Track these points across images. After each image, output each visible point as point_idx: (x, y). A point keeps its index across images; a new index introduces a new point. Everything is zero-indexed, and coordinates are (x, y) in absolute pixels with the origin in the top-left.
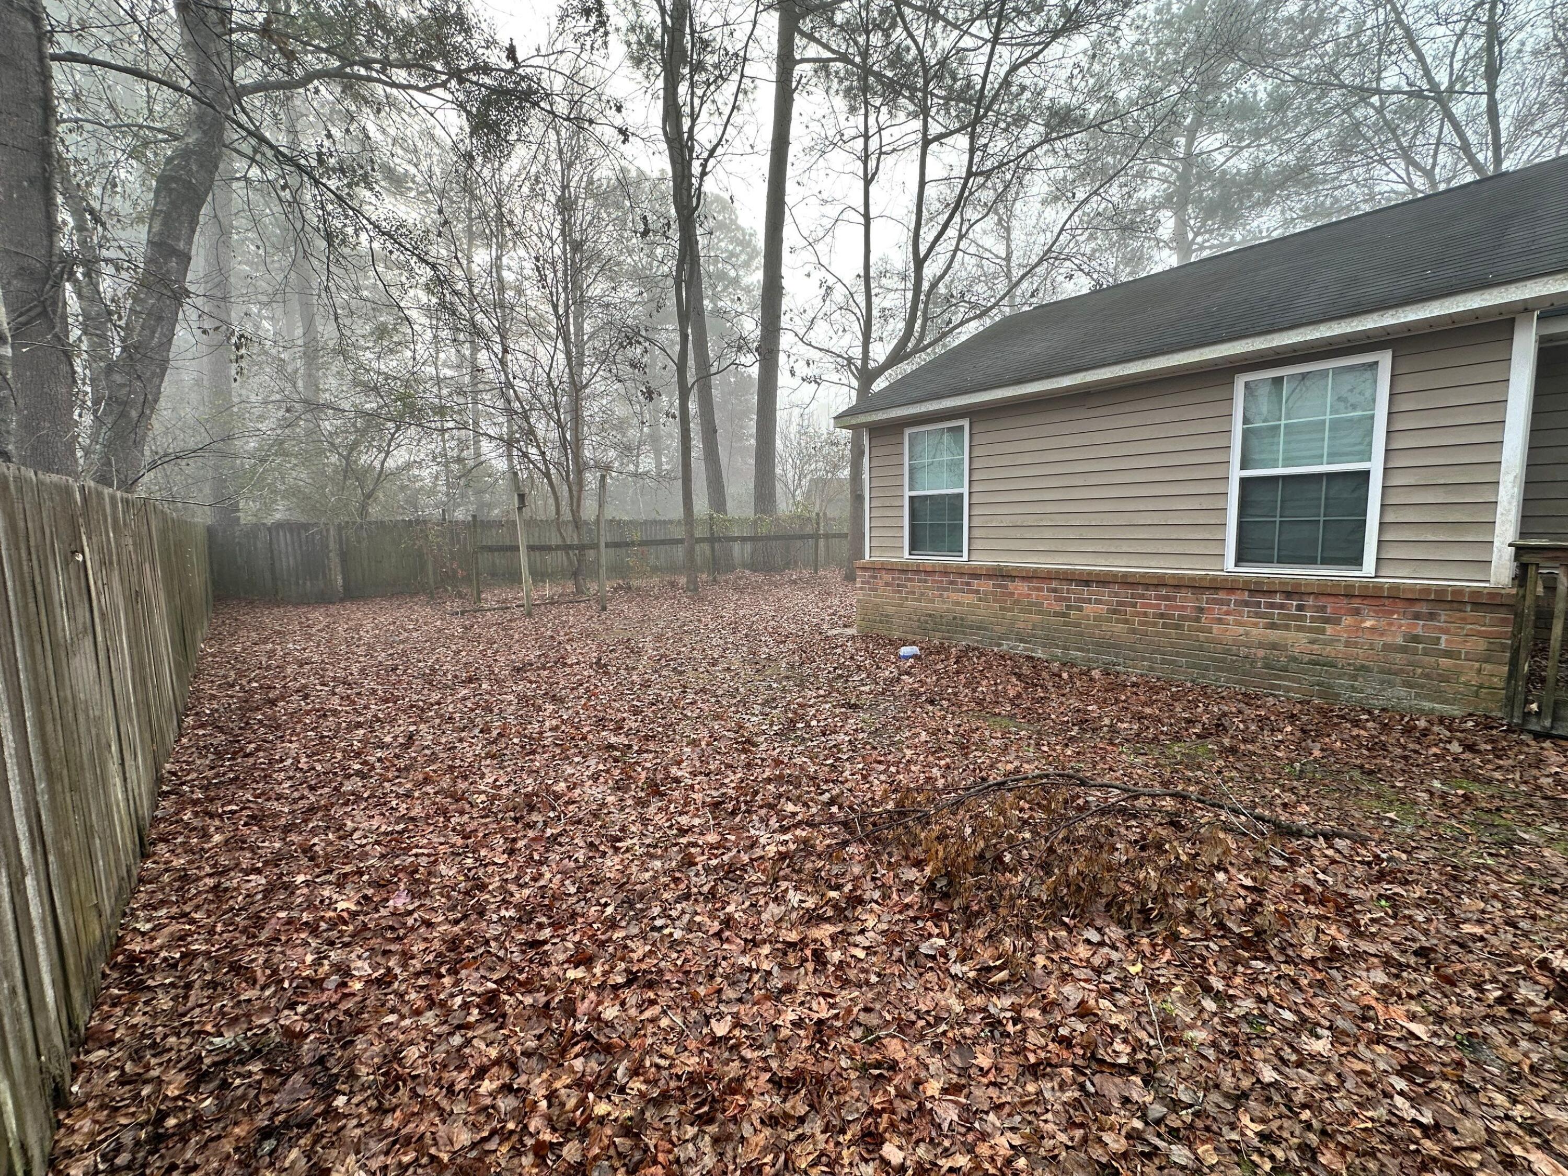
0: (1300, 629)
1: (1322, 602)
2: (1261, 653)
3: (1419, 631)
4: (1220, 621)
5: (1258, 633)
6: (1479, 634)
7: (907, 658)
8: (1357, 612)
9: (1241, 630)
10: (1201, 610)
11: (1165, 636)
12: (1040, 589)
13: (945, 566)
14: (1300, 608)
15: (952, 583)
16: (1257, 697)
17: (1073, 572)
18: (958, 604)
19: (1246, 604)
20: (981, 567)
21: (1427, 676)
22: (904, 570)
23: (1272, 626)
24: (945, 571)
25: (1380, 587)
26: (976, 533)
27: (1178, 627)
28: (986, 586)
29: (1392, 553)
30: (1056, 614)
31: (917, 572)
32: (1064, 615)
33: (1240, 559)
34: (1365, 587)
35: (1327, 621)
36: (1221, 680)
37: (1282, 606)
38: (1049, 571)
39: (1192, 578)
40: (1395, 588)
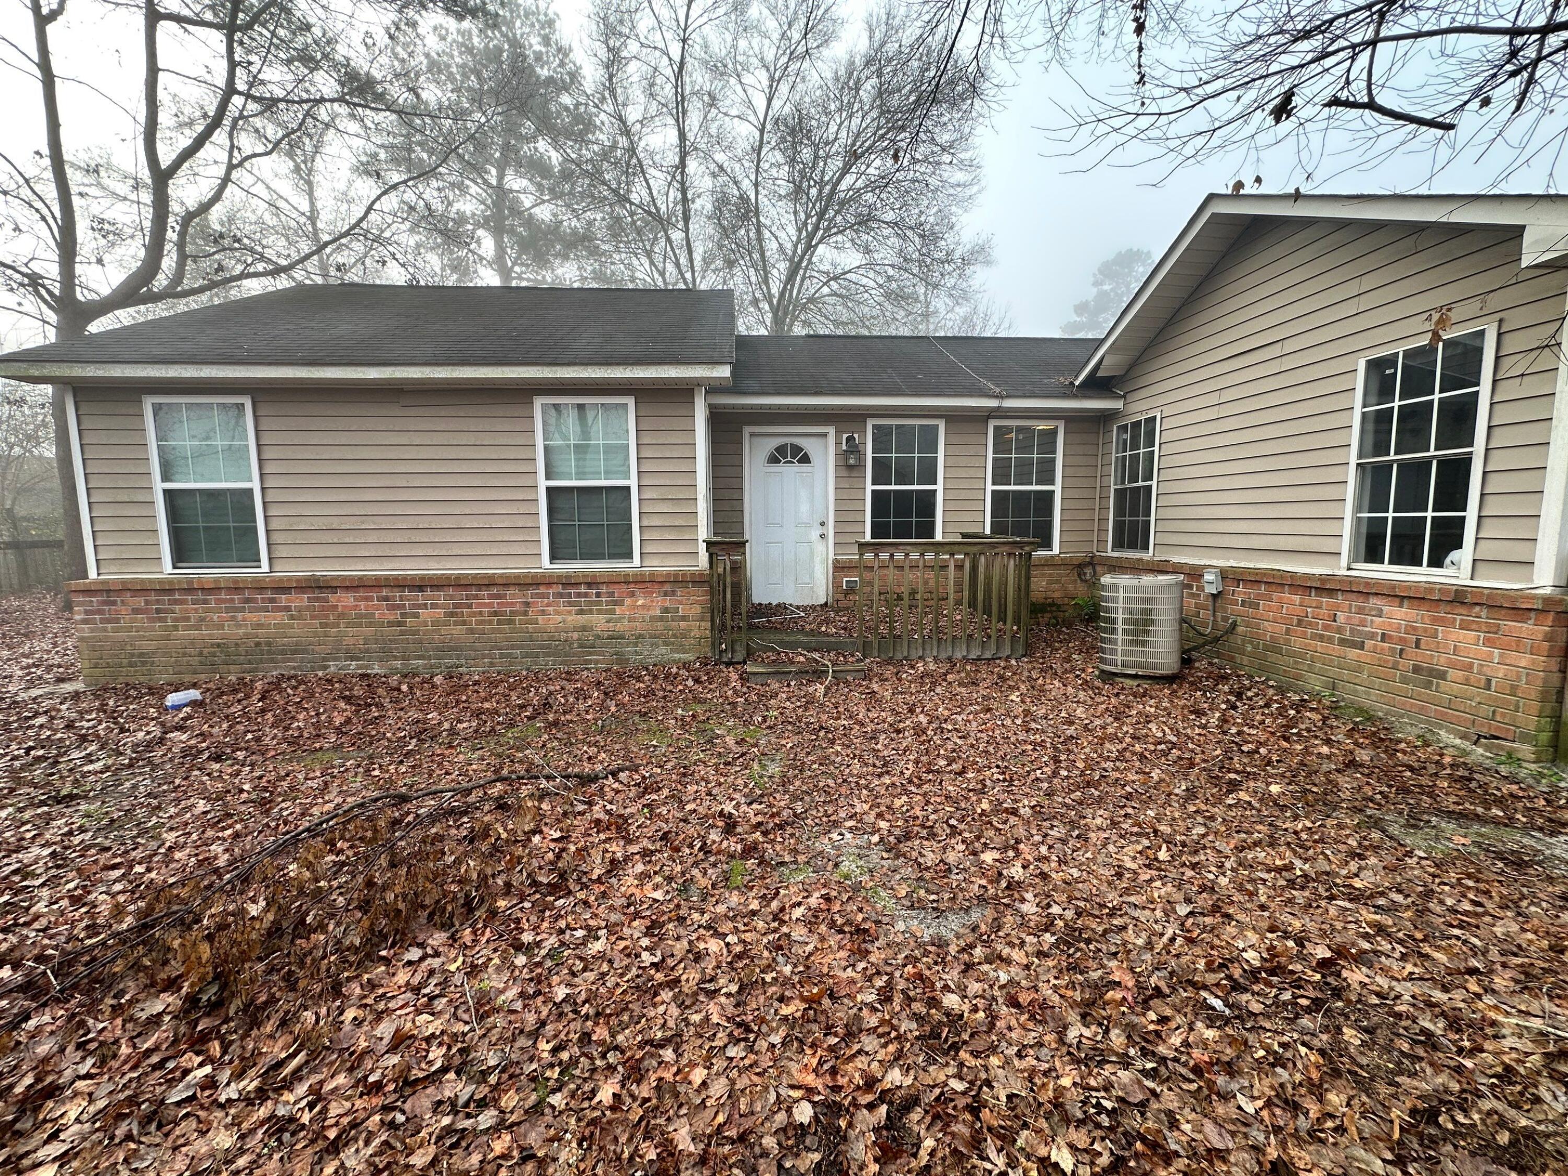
0: (600, 612)
1: (612, 588)
2: (576, 635)
3: (667, 604)
4: (543, 612)
5: (573, 619)
6: (697, 602)
7: (178, 708)
8: (632, 595)
9: (559, 618)
10: (527, 604)
11: (500, 631)
12: (367, 599)
13: (235, 581)
14: (598, 595)
15: (247, 601)
16: (576, 673)
17: (405, 578)
18: (259, 626)
19: (561, 595)
20: (289, 579)
21: (675, 636)
22: (166, 589)
23: (581, 612)
24: (236, 587)
25: (643, 574)
26: (277, 538)
27: (510, 622)
28: (300, 600)
29: (649, 549)
30: (391, 624)
31: (190, 590)
32: (400, 624)
33: (553, 558)
34: (635, 575)
35: (616, 603)
36: (549, 663)
37: (586, 595)
38: (377, 578)
39: (518, 576)
40: (652, 574)
